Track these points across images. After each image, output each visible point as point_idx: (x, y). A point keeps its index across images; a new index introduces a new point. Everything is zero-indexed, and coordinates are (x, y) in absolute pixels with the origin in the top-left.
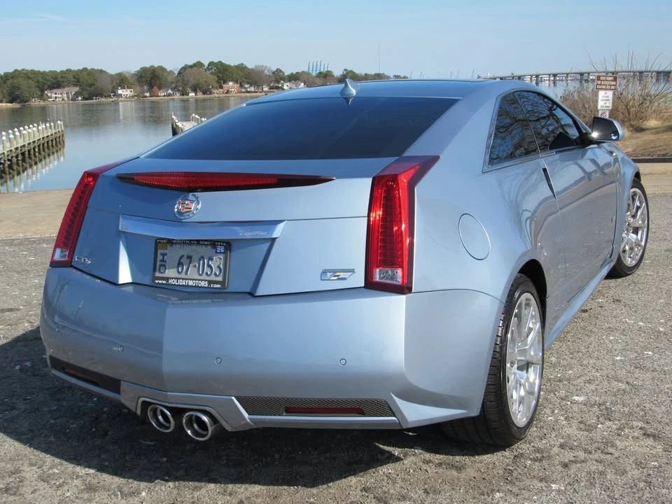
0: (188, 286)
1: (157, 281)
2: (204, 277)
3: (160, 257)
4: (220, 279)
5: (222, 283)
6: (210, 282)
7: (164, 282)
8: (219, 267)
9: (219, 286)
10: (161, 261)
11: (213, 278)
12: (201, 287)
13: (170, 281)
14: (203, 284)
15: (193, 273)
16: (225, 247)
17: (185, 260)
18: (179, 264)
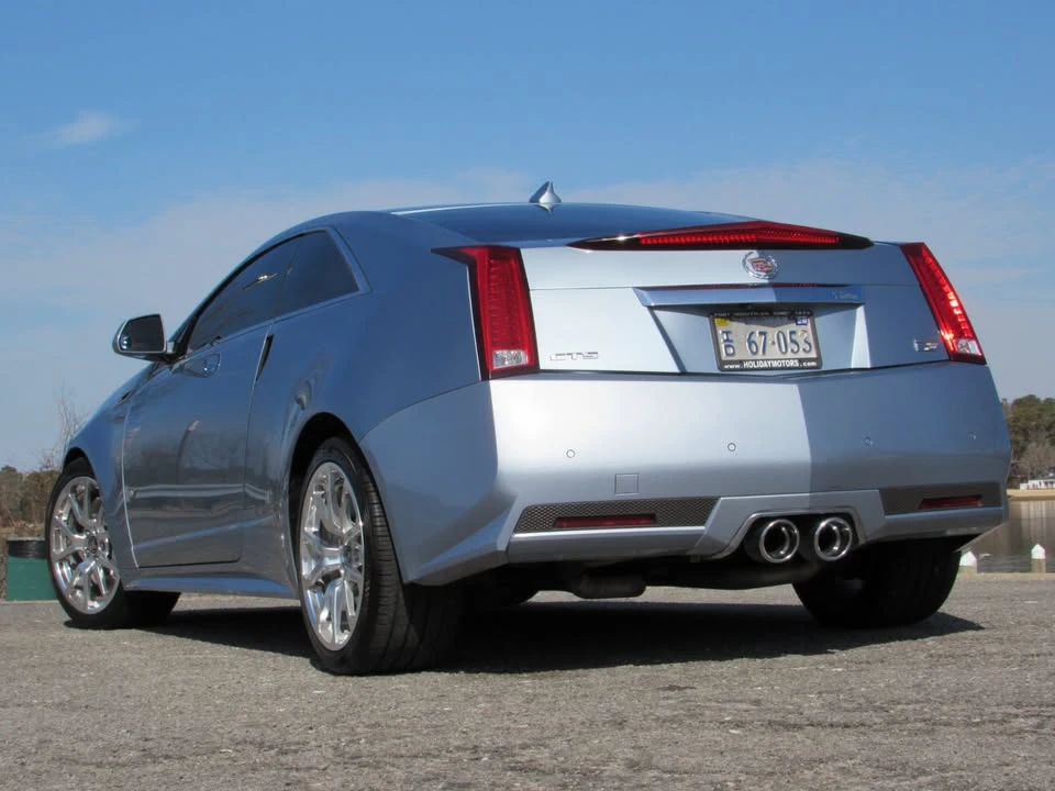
0: (772, 369)
1: (726, 367)
2: (789, 355)
3: (722, 338)
4: (813, 355)
5: (818, 359)
6: (801, 361)
7: (737, 366)
8: (806, 342)
9: (814, 364)
10: (725, 341)
11: (802, 355)
12: (790, 368)
13: (746, 365)
14: (791, 364)
15: (773, 352)
16: (808, 316)
17: (757, 338)
18: (751, 343)
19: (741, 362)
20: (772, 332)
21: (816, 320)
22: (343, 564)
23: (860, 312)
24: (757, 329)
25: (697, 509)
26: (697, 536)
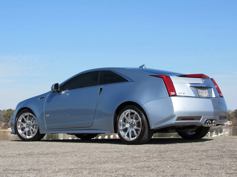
0: (204, 97)
3: (198, 92)
5: (209, 96)
8: (207, 93)
11: (207, 95)
12: (206, 97)
15: (204, 94)
16: (207, 89)
17: (202, 92)
18: (202, 93)
19: (201, 96)
20: (204, 91)
21: (208, 89)
22: (130, 127)
23: (212, 88)
24: (202, 91)
25: (199, 118)
26: (199, 122)
